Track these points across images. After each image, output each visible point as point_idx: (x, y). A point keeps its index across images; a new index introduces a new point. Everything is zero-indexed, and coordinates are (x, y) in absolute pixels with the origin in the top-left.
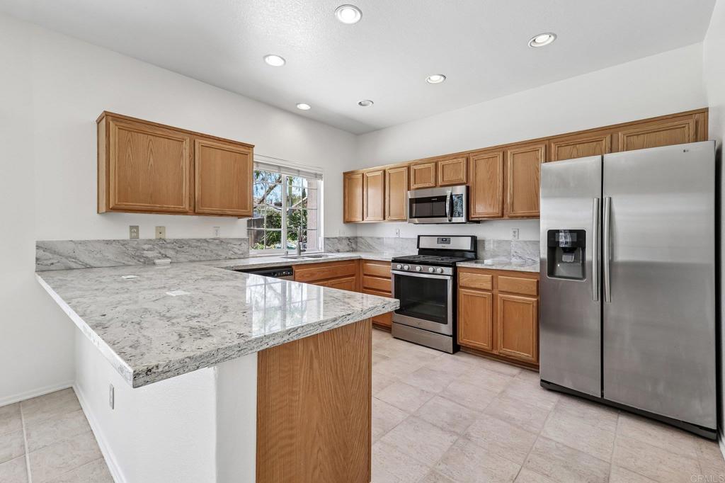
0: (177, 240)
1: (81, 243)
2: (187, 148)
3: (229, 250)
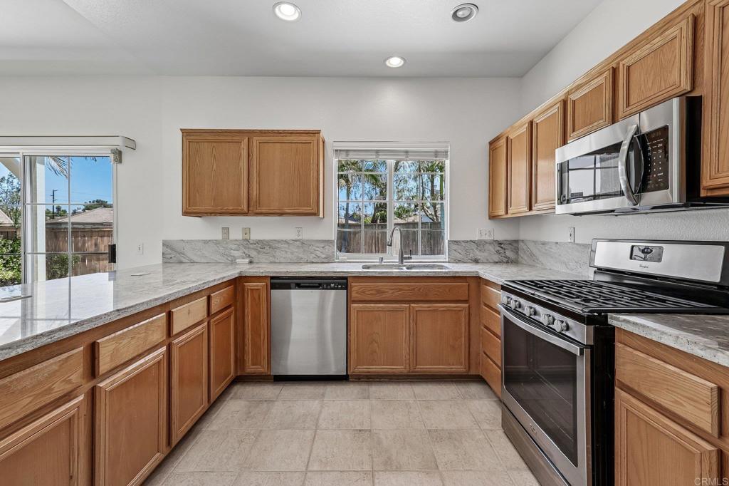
0: (259, 240)
1: (188, 242)
2: (246, 148)
3: (311, 253)
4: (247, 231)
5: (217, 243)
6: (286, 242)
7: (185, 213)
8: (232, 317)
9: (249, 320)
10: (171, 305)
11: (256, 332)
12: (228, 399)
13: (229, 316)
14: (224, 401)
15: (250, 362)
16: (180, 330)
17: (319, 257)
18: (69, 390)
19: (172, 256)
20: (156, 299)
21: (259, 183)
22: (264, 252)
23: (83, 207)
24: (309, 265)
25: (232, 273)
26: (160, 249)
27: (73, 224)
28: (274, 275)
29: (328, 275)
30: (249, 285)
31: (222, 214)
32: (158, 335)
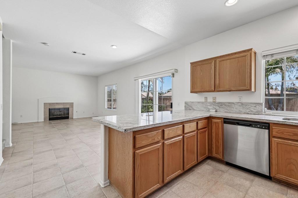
1: (192, 102)
2: (214, 65)
3: (247, 109)
4: (215, 98)
5: (202, 103)
6: (233, 103)
7: (191, 92)
8: (207, 132)
9: (214, 135)
10: (184, 123)
11: (217, 140)
12: (205, 164)
13: (205, 131)
14: (204, 164)
15: (215, 152)
16: (187, 132)
17: (252, 111)
18: (158, 141)
19: (188, 107)
20: (179, 120)
21: (219, 78)
22: (222, 107)
23: (167, 91)
24: (246, 115)
25: (207, 115)
26: (184, 105)
27: (163, 96)
28: (225, 117)
29: (256, 120)
30: (214, 120)
31: (204, 92)
32: (180, 132)
